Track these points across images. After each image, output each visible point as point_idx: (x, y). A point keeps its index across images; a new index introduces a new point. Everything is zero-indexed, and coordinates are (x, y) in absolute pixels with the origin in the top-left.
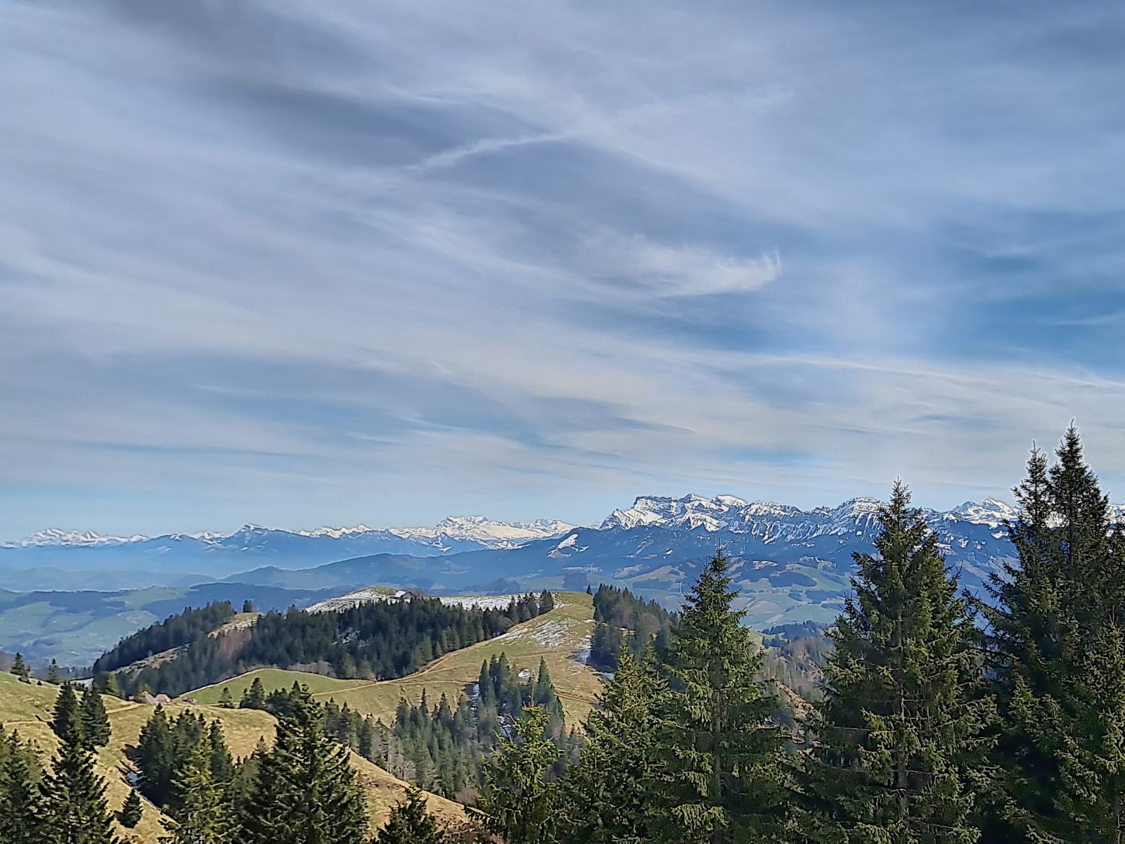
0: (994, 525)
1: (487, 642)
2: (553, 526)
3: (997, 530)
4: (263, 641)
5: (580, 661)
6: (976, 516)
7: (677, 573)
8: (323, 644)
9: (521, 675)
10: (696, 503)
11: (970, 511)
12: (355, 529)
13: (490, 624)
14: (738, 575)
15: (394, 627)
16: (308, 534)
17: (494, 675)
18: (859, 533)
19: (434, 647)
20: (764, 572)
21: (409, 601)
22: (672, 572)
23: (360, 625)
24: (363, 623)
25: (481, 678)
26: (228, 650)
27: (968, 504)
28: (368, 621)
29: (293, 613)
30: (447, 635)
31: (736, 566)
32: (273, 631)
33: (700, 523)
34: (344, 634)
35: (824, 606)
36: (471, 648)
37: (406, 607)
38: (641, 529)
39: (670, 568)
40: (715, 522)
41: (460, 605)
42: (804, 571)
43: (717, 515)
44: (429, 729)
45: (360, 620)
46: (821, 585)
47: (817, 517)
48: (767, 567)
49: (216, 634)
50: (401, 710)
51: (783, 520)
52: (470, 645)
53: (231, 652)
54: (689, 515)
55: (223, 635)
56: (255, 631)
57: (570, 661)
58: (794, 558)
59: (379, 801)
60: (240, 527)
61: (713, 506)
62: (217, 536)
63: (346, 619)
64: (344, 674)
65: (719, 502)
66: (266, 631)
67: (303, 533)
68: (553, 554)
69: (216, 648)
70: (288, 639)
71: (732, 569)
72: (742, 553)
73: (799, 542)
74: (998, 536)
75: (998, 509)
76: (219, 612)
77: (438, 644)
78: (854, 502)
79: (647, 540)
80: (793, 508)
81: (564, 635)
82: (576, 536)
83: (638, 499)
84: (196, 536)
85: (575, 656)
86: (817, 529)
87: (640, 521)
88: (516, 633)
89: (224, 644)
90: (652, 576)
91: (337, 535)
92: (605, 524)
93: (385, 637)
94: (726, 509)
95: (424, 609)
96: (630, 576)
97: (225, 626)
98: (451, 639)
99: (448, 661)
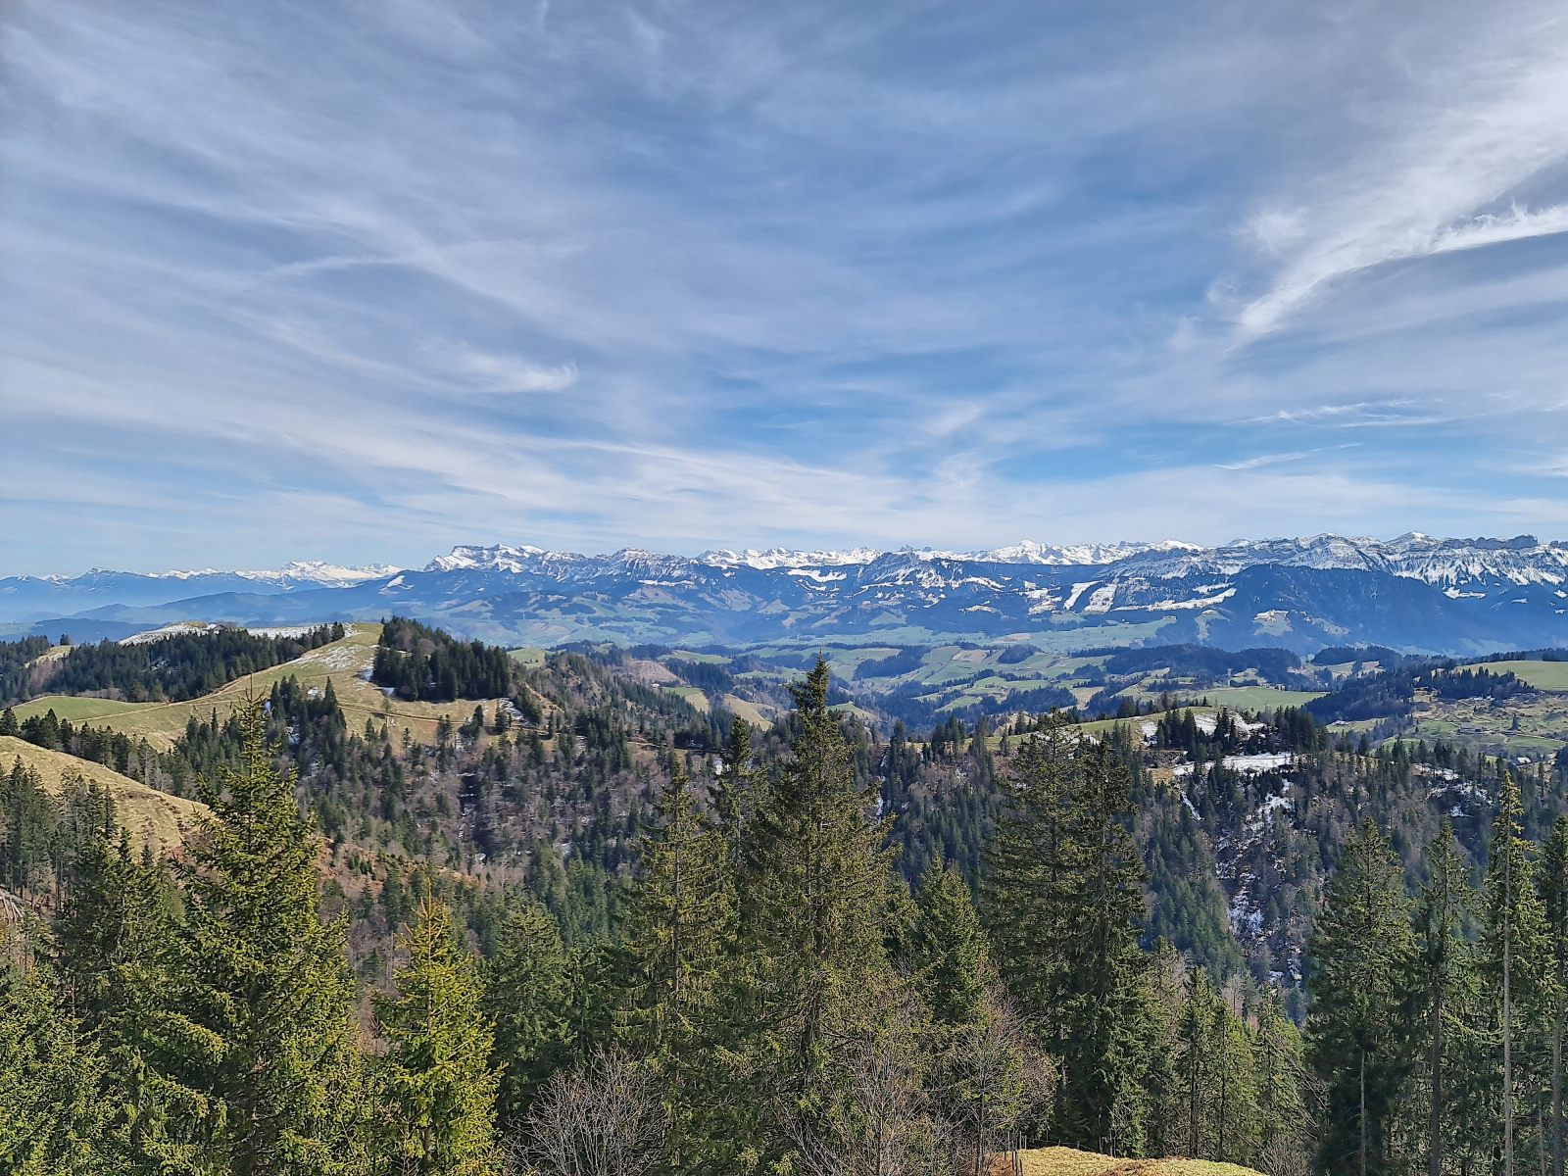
0: (725, 567)
1: (280, 666)
2: (385, 569)
3: (727, 571)
4: (74, 669)
5: (364, 679)
6: (714, 561)
7: (486, 606)
8: (133, 672)
9: (310, 692)
10: (504, 551)
11: (710, 557)
12: (202, 572)
13: (286, 650)
14: (536, 606)
15: (201, 654)
16: (156, 576)
17: (285, 696)
18: (629, 574)
19: (228, 672)
20: (557, 604)
21: (218, 632)
22: (483, 605)
23: (169, 653)
24: (173, 652)
25: (271, 696)
26: (39, 678)
27: (708, 553)
28: (178, 651)
29: (105, 643)
30: (241, 661)
31: (535, 599)
32: (85, 662)
33: (506, 567)
34: (154, 663)
35: (601, 628)
36: (264, 671)
37: (214, 637)
38: (458, 572)
39: (480, 602)
40: (519, 566)
41: (265, 635)
42: (587, 602)
43: (520, 560)
44: (217, 742)
45: (170, 649)
46: (599, 613)
47: (596, 562)
48: (558, 600)
49: (27, 666)
50: (191, 727)
51: (572, 564)
52: (264, 669)
53: (42, 680)
54: (498, 560)
55: (35, 666)
56: (67, 662)
57: (356, 679)
58: (580, 591)
59: (132, 810)
60: (87, 570)
61: (518, 554)
62: (65, 577)
63: (157, 649)
64: (136, 697)
65: (522, 551)
66: (78, 661)
67: (151, 575)
68: (383, 591)
69: (27, 677)
70: (98, 668)
71: (532, 601)
72: (539, 589)
73: (584, 580)
74: (727, 575)
75: (729, 556)
76: (34, 645)
77: (233, 670)
78: (625, 550)
79: (463, 580)
80: (580, 556)
81: (351, 658)
82: (403, 577)
83: (455, 547)
84: (44, 578)
85: (360, 676)
86: (597, 571)
87: (457, 564)
88: (308, 657)
89: (35, 674)
90: (466, 608)
91: (185, 576)
92: (428, 567)
93: (192, 664)
94: (527, 556)
95: (230, 639)
96: (448, 608)
97: (41, 658)
98: (245, 664)
99: (241, 683)
